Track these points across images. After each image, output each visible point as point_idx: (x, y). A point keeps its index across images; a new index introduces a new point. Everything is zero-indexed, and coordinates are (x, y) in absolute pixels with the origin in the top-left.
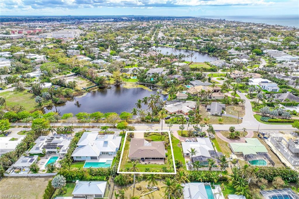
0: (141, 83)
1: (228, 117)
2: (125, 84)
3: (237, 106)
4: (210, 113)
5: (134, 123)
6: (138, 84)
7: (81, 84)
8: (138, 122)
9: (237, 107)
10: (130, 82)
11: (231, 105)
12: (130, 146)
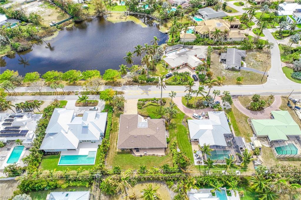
0: (131, 13)
1: (248, 73)
2: (109, 15)
3: (260, 52)
4: (224, 66)
5: (124, 85)
6: (128, 15)
7: (49, 16)
8: (129, 84)
9: (261, 55)
10: (117, 12)
11: (253, 51)
12: (119, 126)
